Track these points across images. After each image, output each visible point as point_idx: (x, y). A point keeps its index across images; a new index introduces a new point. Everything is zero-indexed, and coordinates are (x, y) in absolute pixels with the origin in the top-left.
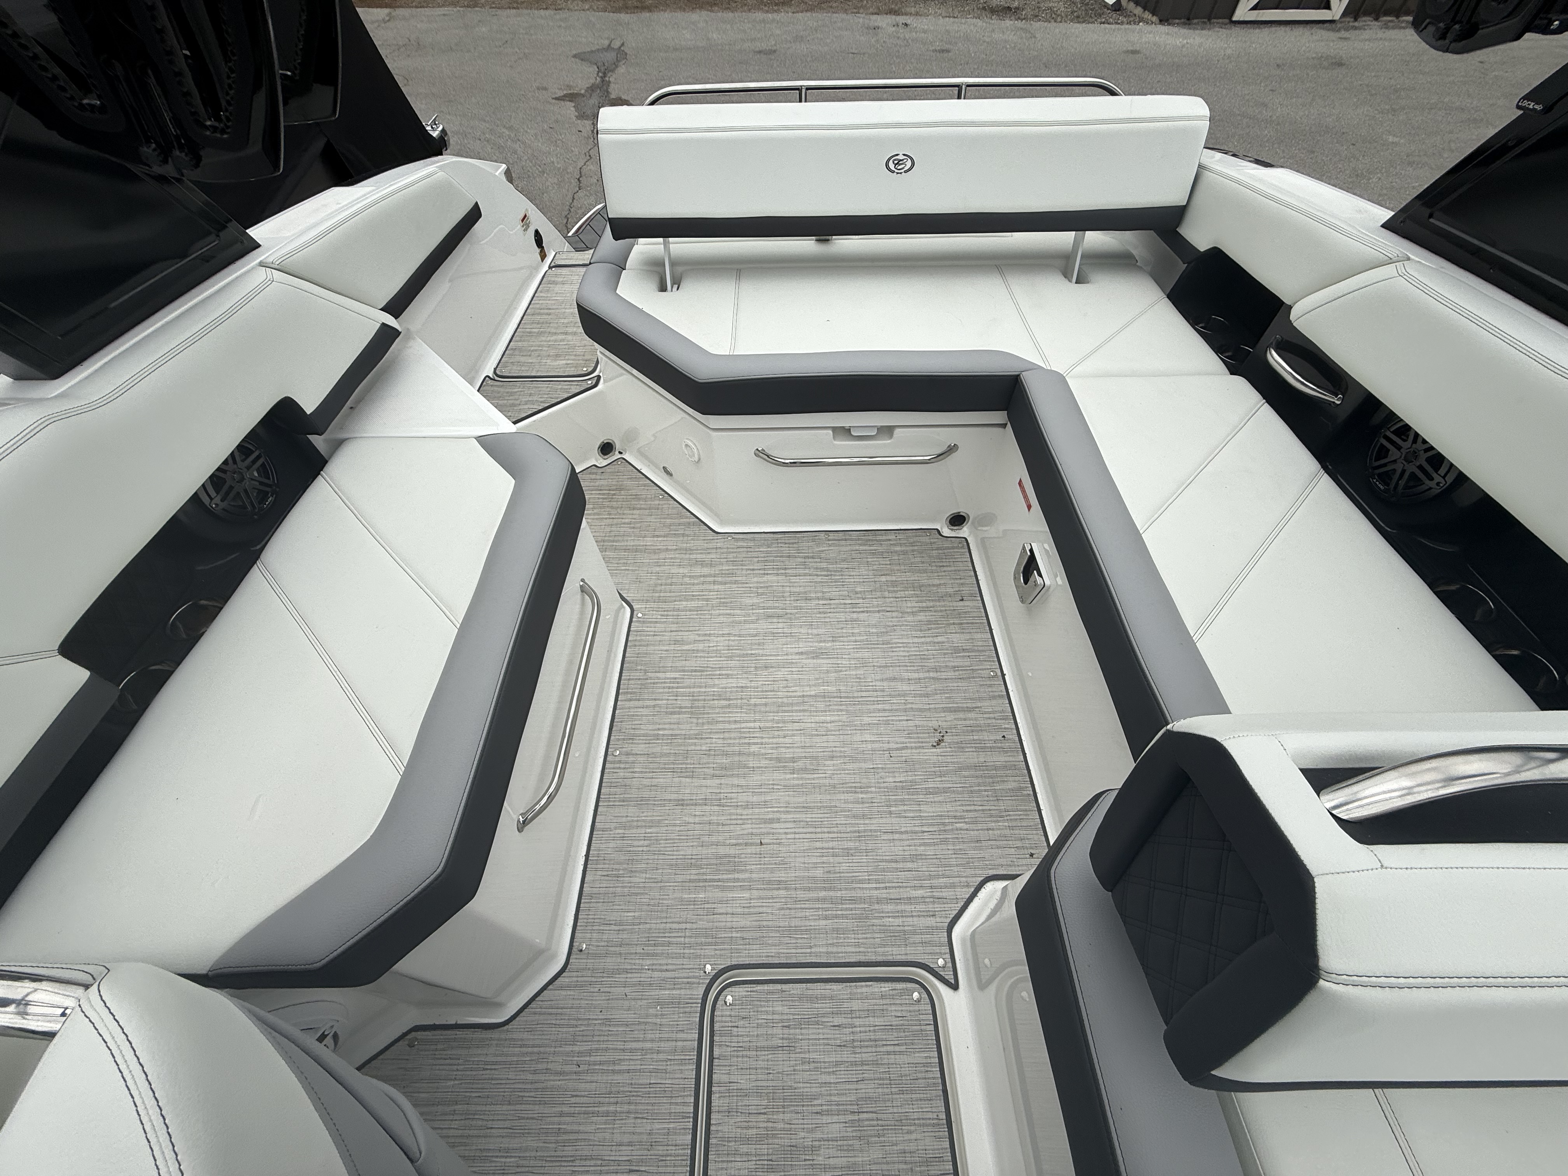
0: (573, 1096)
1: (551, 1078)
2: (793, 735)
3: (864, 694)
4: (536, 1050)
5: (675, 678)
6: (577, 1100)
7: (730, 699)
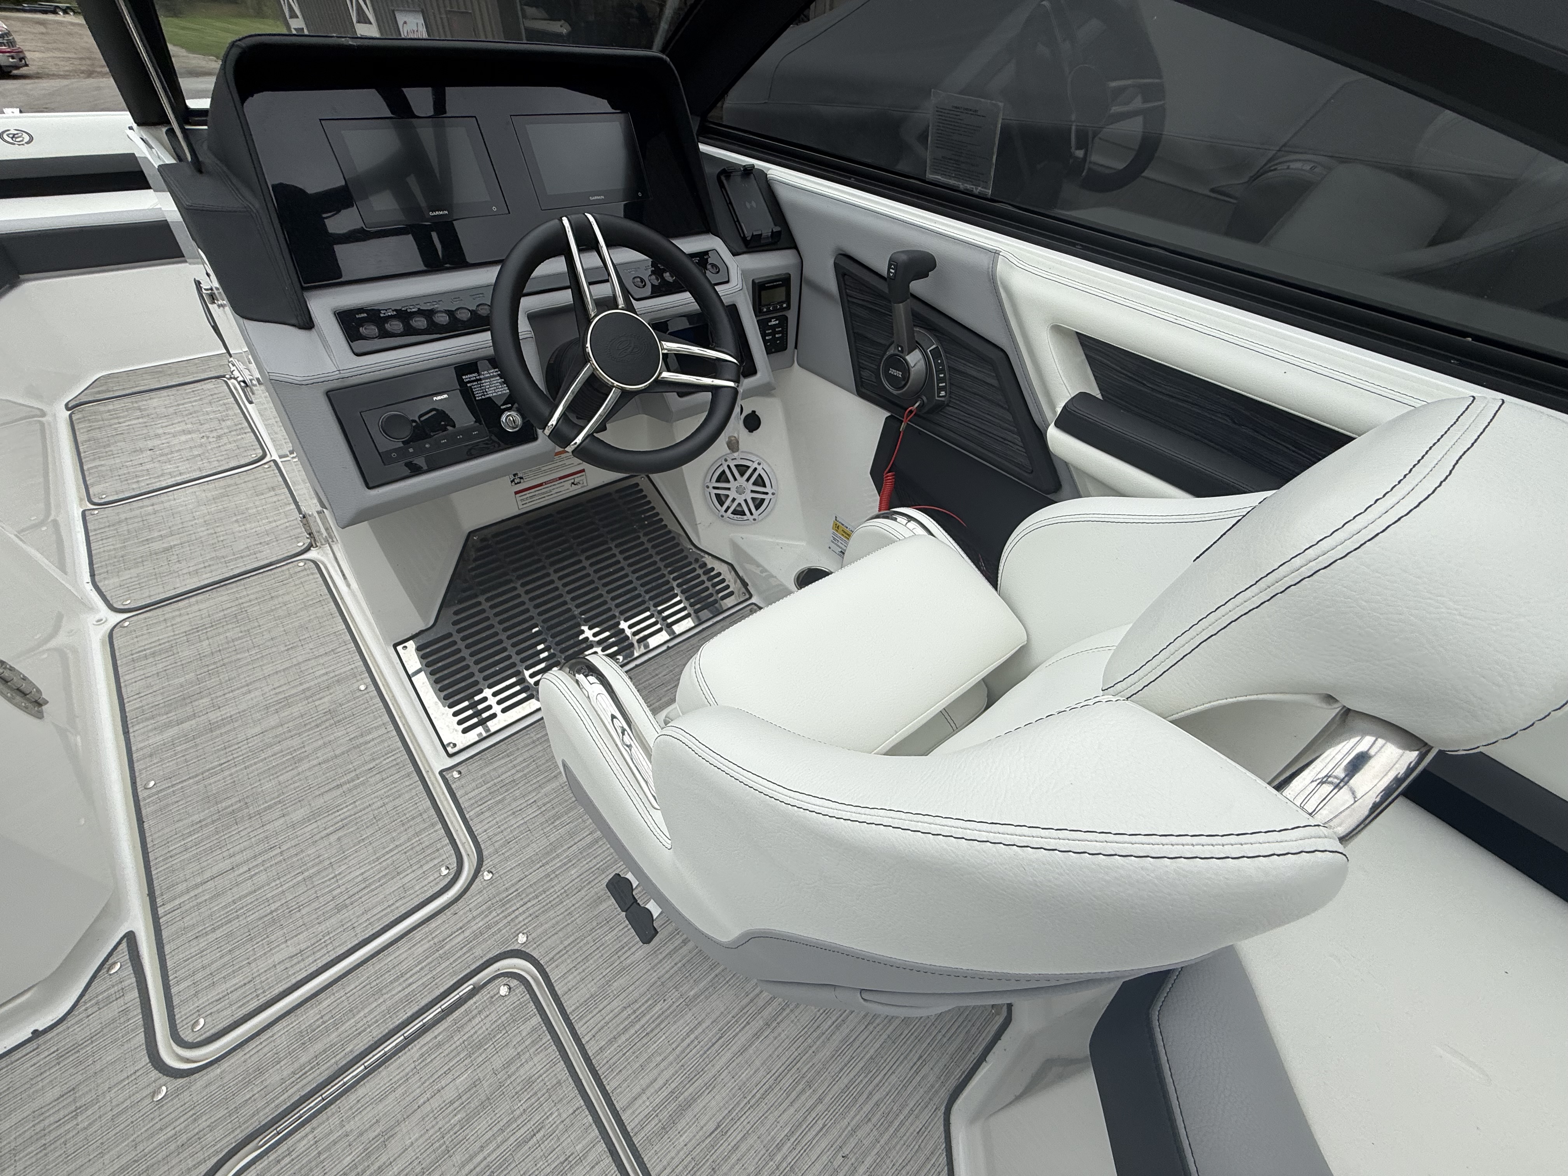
0: (824, 1126)
1: (858, 1117)
4: (896, 1123)
6: (817, 1128)
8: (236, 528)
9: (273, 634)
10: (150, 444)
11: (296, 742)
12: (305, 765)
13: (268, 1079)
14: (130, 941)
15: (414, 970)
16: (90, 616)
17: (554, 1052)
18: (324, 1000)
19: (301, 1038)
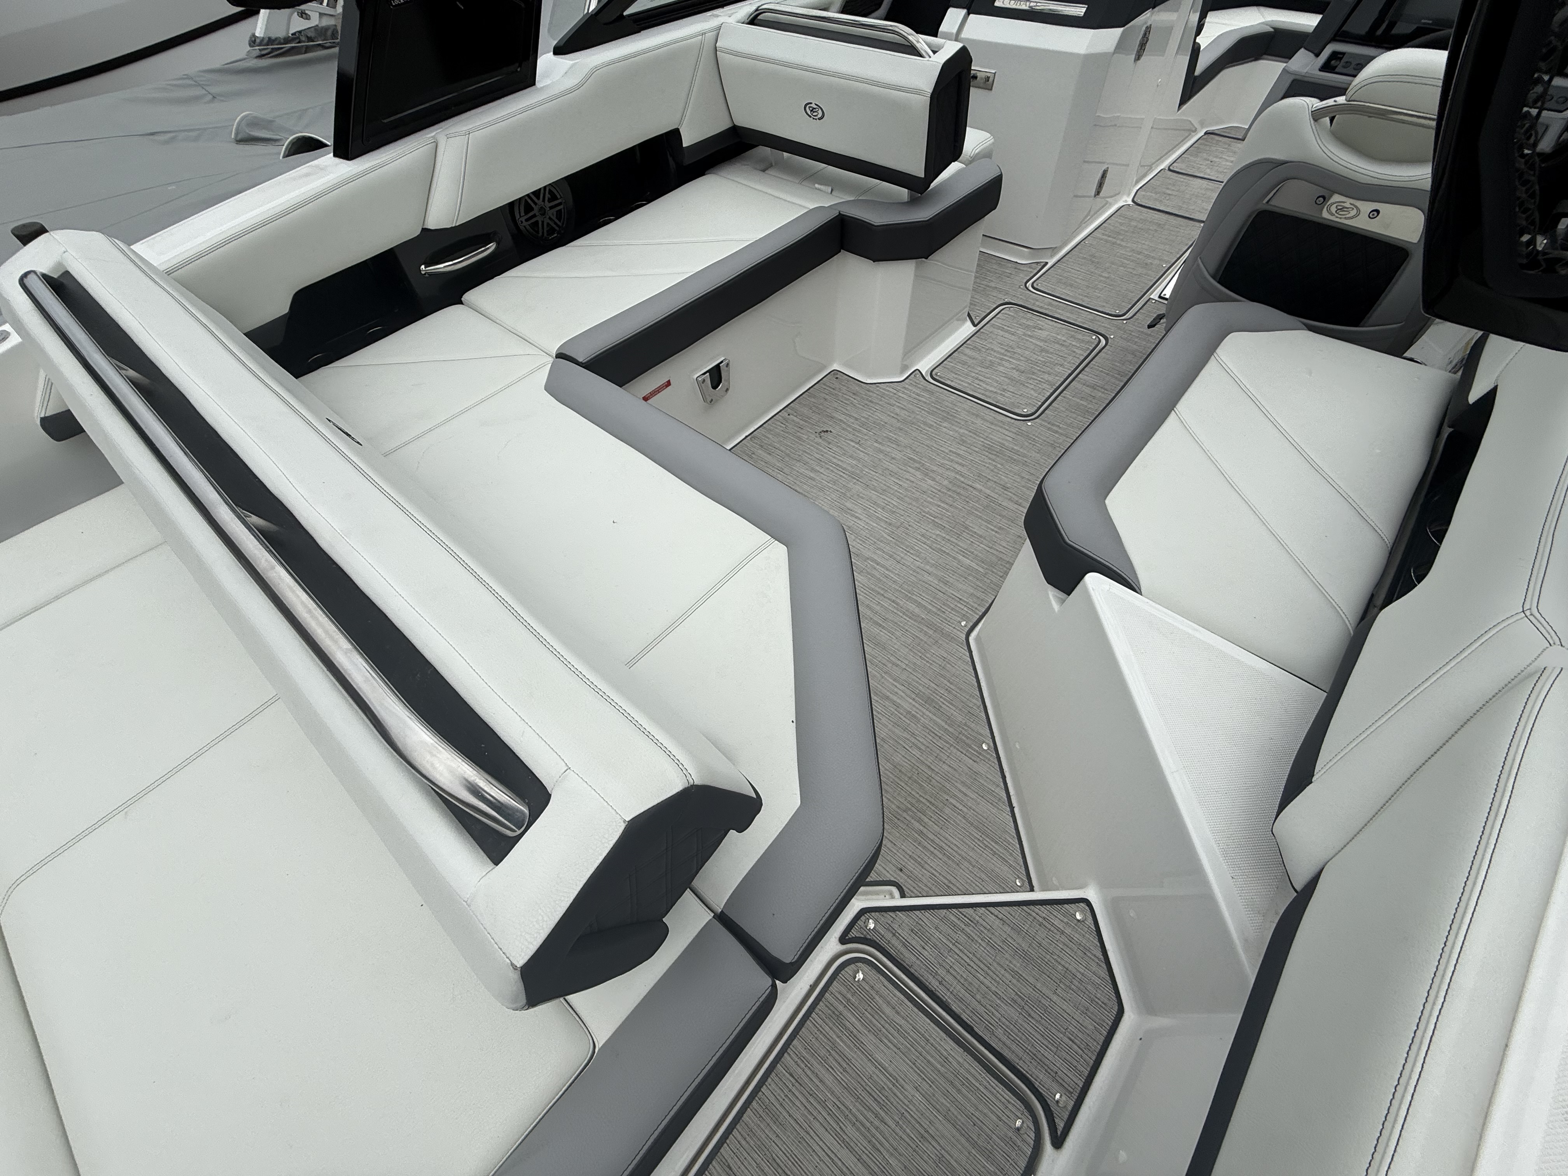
2: (907, 479)
3: (842, 474)
5: (963, 556)
7: (933, 520)
9: (1163, 236)
11: (1128, 262)
12: (1122, 268)
13: (1037, 303)
14: (1047, 263)
15: (1083, 317)
16: (1125, 198)
17: (1085, 354)
18: (1061, 304)
19: (1050, 304)
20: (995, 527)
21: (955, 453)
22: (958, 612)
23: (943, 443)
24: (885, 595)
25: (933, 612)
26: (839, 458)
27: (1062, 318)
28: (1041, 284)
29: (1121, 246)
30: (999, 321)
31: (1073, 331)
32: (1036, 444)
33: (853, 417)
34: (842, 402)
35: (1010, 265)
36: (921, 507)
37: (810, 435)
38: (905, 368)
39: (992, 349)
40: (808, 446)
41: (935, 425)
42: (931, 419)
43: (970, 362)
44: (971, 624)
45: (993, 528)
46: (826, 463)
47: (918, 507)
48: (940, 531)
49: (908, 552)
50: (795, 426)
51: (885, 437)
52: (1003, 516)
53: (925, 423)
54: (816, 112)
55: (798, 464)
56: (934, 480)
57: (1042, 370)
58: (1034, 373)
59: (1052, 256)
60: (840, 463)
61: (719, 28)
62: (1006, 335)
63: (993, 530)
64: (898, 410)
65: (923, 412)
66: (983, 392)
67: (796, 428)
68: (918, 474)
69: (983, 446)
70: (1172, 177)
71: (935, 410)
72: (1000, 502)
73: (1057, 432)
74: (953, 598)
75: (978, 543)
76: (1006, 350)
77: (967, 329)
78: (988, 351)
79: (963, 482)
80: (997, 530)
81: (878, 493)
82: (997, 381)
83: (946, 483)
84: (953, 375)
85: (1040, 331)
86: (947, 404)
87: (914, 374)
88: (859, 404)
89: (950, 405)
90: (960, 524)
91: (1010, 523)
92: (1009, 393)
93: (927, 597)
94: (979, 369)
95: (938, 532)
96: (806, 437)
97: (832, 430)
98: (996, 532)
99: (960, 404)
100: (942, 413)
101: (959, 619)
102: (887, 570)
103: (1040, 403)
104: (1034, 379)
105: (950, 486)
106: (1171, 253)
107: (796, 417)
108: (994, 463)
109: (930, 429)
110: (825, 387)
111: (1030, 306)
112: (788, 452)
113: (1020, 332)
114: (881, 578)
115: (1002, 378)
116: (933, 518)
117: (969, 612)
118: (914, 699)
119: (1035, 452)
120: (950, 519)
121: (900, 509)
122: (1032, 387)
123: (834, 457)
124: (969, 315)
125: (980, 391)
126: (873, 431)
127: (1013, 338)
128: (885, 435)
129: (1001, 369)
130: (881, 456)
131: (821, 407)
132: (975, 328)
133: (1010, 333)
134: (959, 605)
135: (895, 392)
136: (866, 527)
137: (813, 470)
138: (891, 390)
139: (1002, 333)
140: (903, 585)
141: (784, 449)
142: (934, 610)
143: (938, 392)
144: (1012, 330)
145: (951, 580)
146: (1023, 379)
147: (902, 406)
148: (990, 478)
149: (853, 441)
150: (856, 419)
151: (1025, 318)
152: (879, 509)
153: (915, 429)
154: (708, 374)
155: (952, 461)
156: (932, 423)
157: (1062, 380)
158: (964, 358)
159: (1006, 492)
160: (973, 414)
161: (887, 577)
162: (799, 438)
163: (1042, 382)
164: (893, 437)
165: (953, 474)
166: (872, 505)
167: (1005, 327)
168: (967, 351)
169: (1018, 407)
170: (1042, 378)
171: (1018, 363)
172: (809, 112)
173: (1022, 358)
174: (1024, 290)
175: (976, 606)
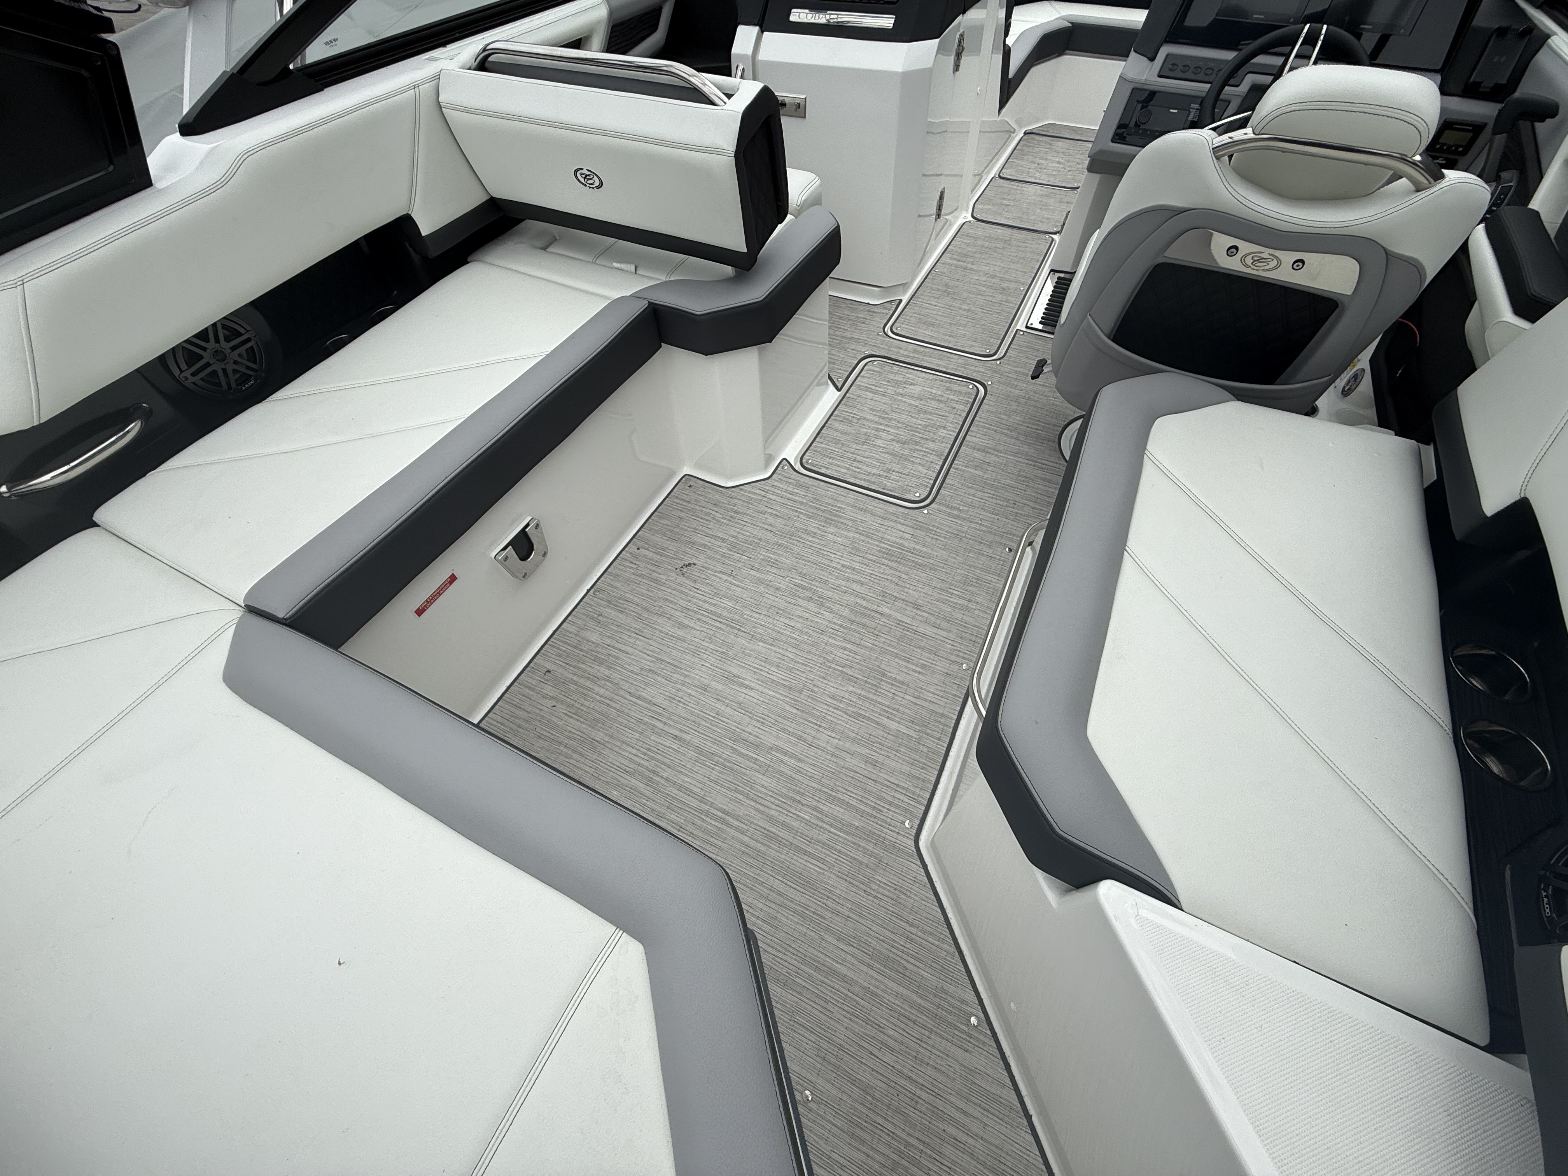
6: (1015, 493)
8: (1038, 210)
9: (1012, 254)
10: (1041, 161)
11: (984, 289)
12: (980, 297)
13: (902, 352)
14: (901, 301)
15: (953, 363)
16: (964, 214)
17: (967, 410)
18: (927, 350)
19: (915, 351)
20: (917, 665)
21: (849, 568)
22: (897, 807)
23: (833, 556)
24: (803, 801)
25: (868, 814)
26: (711, 600)
27: (931, 366)
28: (900, 327)
29: (973, 270)
30: (865, 380)
31: (946, 382)
32: (939, 538)
33: (719, 538)
34: (702, 518)
35: (861, 308)
36: (824, 655)
37: (669, 574)
38: (769, 458)
39: (864, 418)
40: (670, 591)
41: (819, 532)
42: (812, 525)
43: (843, 438)
44: (918, 822)
45: (914, 667)
46: (696, 612)
47: (820, 656)
48: (854, 686)
49: (820, 726)
50: (648, 563)
51: (762, 560)
52: (923, 648)
53: (807, 532)
54: (591, 179)
55: (661, 620)
56: (832, 611)
57: (925, 437)
58: (917, 443)
59: (905, 292)
60: (712, 608)
61: (437, 77)
62: (877, 397)
63: (915, 671)
64: (771, 520)
65: (801, 516)
66: (864, 477)
67: (649, 567)
68: (811, 606)
69: (880, 551)
70: (1004, 185)
71: (815, 511)
72: (915, 628)
73: (958, 517)
74: (888, 787)
75: (902, 695)
76: (880, 417)
77: (831, 396)
78: (860, 422)
79: (866, 608)
80: (920, 670)
81: (767, 643)
82: (878, 460)
83: (846, 612)
84: (827, 459)
85: (912, 387)
86: (827, 500)
87: (781, 465)
88: (724, 518)
89: (830, 501)
90: (875, 670)
91: (932, 656)
92: (894, 473)
93: (855, 791)
94: (855, 446)
95: (851, 688)
96: (665, 577)
97: (696, 562)
98: (920, 673)
99: (843, 499)
100: (825, 515)
101: (901, 818)
102: (799, 760)
103: (932, 482)
104: (918, 450)
105: (853, 617)
106: (1025, 272)
107: (648, 549)
108: (897, 573)
109: (813, 539)
110: (678, 501)
111: (894, 357)
112: (644, 604)
113: (891, 390)
114: (794, 776)
115: (884, 455)
116: (841, 669)
117: (912, 803)
118: (869, 966)
119: (941, 548)
120: (861, 665)
121: (798, 663)
122: (918, 461)
123: (705, 601)
124: (830, 378)
125: (860, 476)
126: (746, 554)
127: (884, 399)
128: (762, 557)
129: (879, 442)
130: (762, 588)
131: (676, 530)
132: (839, 393)
133: (879, 394)
134: (898, 796)
135: (763, 493)
136: (761, 699)
137: (681, 626)
138: (758, 492)
139: (871, 395)
140: (823, 780)
141: (639, 601)
142: (868, 810)
143: (813, 486)
144: (880, 390)
145: (881, 759)
146: (906, 452)
147: (775, 512)
148: (897, 596)
149: (723, 573)
150: (724, 540)
151: (892, 373)
152: (773, 669)
153: (796, 542)
154: (510, 547)
155: (848, 579)
156: (815, 530)
157: (949, 446)
158: (836, 434)
159: (919, 612)
160: (861, 509)
161: (800, 772)
162: (655, 581)
163: (928, 453)
164: (772, 559)
165: (852, 599)
166: (763, 664)
167: (873, 387)
168: (837, 425)
169: (909, 492)
170: (927, 448)
171: (897, 432)
172: (582, 180)
173: (899, 425)
174: (883, 337)
175: (918, 791)
